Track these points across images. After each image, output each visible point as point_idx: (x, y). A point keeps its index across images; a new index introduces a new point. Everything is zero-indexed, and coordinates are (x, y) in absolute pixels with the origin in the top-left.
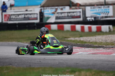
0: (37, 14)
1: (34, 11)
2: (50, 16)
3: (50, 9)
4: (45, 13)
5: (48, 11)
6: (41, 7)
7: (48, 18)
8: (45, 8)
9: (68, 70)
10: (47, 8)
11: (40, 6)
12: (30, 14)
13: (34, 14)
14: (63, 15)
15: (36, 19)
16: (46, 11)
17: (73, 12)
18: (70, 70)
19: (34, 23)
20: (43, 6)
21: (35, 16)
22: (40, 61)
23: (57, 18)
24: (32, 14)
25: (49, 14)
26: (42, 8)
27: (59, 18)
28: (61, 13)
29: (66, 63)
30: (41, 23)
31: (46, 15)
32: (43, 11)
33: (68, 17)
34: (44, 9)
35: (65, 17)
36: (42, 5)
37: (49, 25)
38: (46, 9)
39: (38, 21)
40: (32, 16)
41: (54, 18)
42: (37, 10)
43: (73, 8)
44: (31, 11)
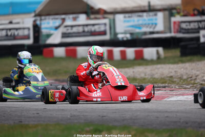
0: (29, 29)
1: (23, 23)
2: (52, 32)
3: (53, 19)
4: (43, 26)
5: (48, 23)
6: (36, 16)
7: (49, 36)
8: (43, 18)
9: (88, 129)
10: (47, 17)
11: (33, 15)
12: (17, 29)
13: (24, 29)
14: (75, 30)
15: (27, 37)
16: (44, 23)
17: (94, 25)
18: (91, 128)
19: (23, 46)
20: (39, 15)
21: (26, 32)
22: (38, 114)
23: (64, 35)
24: (20, 29)
25: (51, 28)
26: (38, 18)
27: (67, 35)
28: (72, 26)
29: (83, 115)
31: (44, 31)
32: (38, 22)
33: (84, 34)
34: (41, 20)
35: (79, 33)
36: (37, 12)
37: (50, 49)
38: (45, 19)
39: (30, 41)
40: (21, 33)
41: (60, 35)
42: (28, 22)
43: (92, 16)
44: (18, 23)
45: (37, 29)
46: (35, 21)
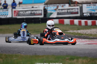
0: (41, 10)
1: (39, 8)
2: (52, 12)
3: (53, 6)
4: (48, 9)
5: (51, 8)
6: (45, 4)
7: (51, 14)
8: (48, 5)
9: (67, 58)
10: (50, 5)
12: (36, 10)
13: (39, 10)
14: (63, 11)
15: (41, 14)
16: (49, 8)
17: (72, 9)
18: (69, 57)
19: (39, 18)
21: (40, 12)
22: (44, 50)
23: (58, 14)
24: (37, 10)
25: (52, 10)
26: (46, 5)
27: (59, 14)
28: (62, 10)
29: (66, 51)
30: (45, 18)
31: (49, 12)
32: (46, 8)
33: (68, 13)
34: (47, 6)
35: (65, 13)
36: (46, 3)
38: (49, 6)
39: (42, 16)
40: (38, 12)
41: (56, 14)
42: (41, 7)
43: (72, 5)
44: (37, 8)
45: (45, 10)
46: (44, 7)
